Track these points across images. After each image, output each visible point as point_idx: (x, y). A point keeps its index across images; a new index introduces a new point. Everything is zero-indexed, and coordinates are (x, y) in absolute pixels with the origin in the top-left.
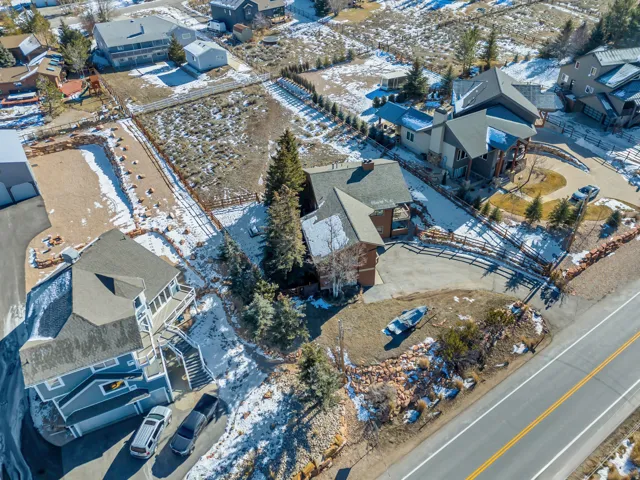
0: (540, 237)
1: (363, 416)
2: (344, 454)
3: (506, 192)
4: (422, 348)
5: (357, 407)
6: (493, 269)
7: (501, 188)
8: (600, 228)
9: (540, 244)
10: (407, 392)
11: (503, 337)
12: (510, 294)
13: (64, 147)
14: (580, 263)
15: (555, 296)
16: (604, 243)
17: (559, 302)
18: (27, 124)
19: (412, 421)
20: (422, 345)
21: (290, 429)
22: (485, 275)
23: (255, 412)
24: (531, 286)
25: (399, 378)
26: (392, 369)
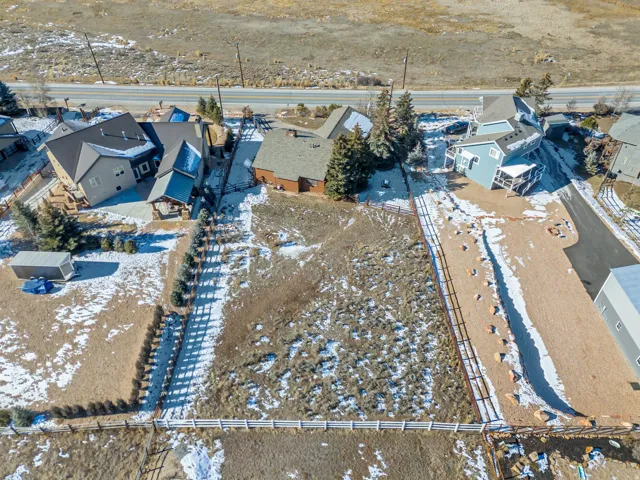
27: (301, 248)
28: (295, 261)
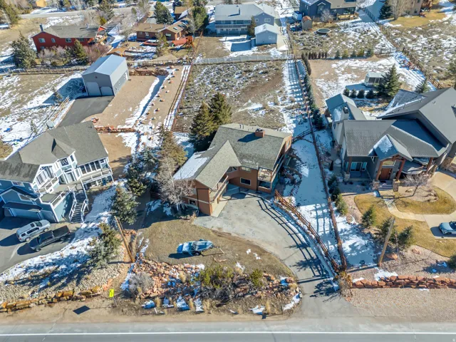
0: (364, 242)
1: (123, 287)
2: (95, 299)
3: (379, 196)
4: (192, 268)
5: (126, 280)
6: (303, 246)
7: (377, 191)
8: (434, 262)
9: (359, 248)
10: (161, 289)
11: (257, 295)
12: (294, 270)
13: (150, 73)
14: (381, 280)
15: (330, 291)
16: (422, 275)
17: (327, 298)
18: (146, 57)
19: (147, 308)
20: (194, 266)
21: (80, 268)
22: (291, 247)
23: (77, 249)
24: (317, 274)
25: (163, 278)
26: (162, 270)
27: (249, 108)
28: (253, 102)
